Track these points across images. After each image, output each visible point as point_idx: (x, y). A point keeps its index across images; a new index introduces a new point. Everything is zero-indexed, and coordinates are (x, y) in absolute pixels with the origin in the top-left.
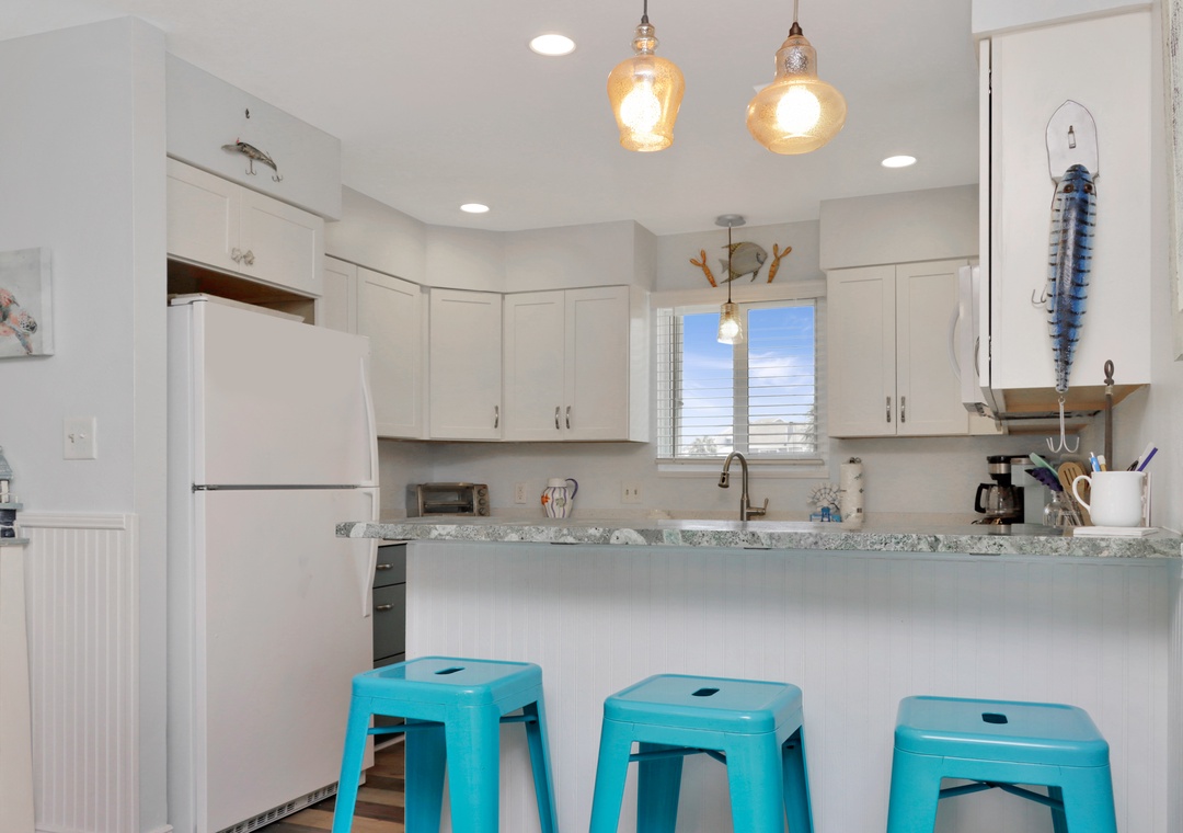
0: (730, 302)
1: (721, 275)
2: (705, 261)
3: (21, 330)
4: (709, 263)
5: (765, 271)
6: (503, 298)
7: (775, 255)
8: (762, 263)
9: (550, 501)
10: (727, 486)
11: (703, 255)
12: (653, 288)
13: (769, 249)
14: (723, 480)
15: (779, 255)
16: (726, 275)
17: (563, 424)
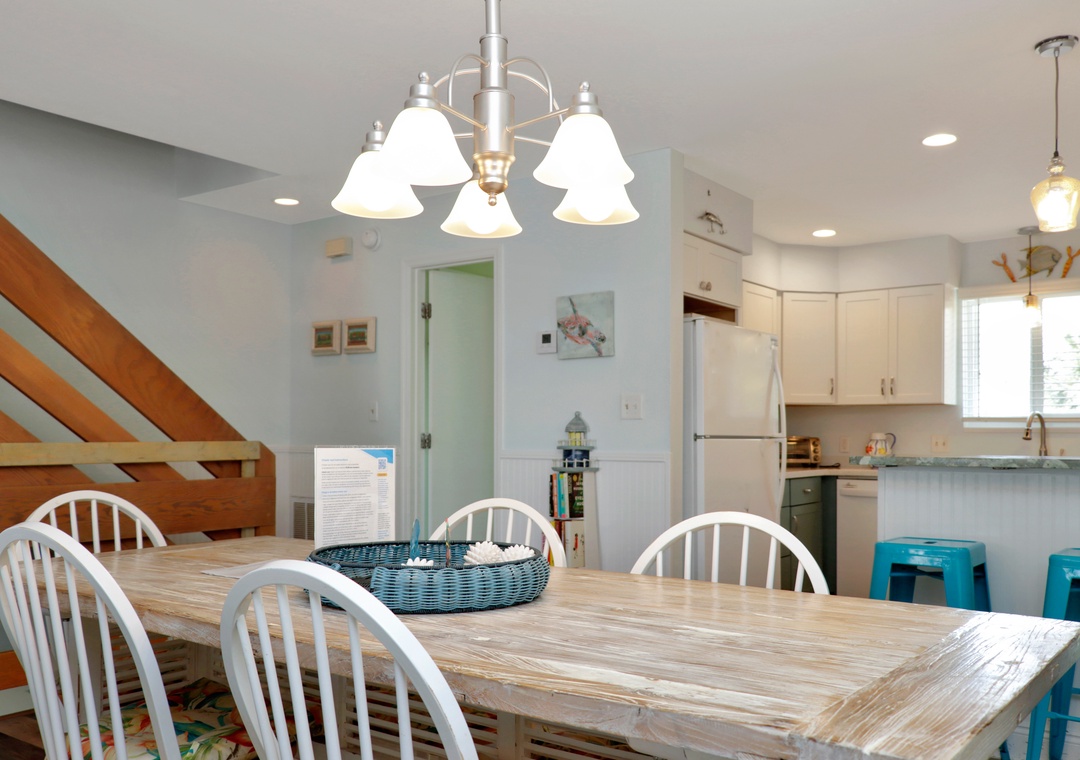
0: (1030, 294)
1: (1019, 272)
2: (1005, 262)
3: (595, 341)
4: (1009, 264)
5: (1059, 268)
6: (837, 296)
7: (1069, 255)
8: (1057, 262)
9: (874, 450)
10: (1029, 439)
11: (1004, 257)
12: (961, 284)
13: (1062, 249)
14: (1027, 434)
15: (1073, 254)
16: (1025, 272)
17: (887, 390)
